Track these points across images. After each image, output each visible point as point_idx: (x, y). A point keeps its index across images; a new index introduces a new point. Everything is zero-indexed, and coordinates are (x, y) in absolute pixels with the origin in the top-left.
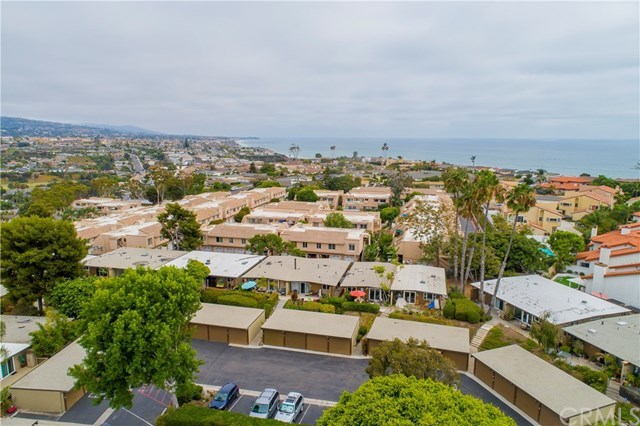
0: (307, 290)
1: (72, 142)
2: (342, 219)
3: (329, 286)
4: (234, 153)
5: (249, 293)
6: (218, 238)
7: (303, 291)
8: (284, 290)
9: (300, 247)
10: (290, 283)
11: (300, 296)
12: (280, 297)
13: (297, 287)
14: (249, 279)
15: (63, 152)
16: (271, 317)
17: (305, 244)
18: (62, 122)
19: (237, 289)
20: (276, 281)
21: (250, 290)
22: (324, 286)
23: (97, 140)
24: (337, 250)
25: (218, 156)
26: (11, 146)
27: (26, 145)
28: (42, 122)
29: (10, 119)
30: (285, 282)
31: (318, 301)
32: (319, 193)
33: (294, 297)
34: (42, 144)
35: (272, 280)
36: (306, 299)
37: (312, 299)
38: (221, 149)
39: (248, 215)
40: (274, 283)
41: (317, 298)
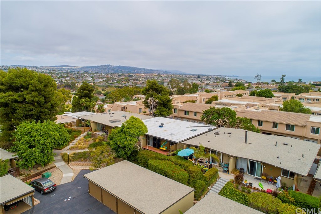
0: (258, 171)
1: (149, 75)
2: (300, 106)
3: (292, 174)
4: (223, 81)
5: (184, 163)
6: (186, 112)
7: (252, 172)
8: (227, 166)
9: (255, 124)
10: (236, 159)
11: (248, 179)
12: (221, 175)
13: (245, 166)
14: (188, 146)
15: (144, 79)
16: (204, 200)
17: (260, 123)
18: (149, 69)
19: (174, 155)
20: (219, 153)
21: (185, 158)
22: (285, 172)
23: (159, 74)
24: (296, 132)
25: (214, 82)
26: (126, 76)
27: (131, 76)
28: (141, 68)
29: (130, 67)
30: (229, 156)
31: (275, 194)
32: (275, 94)
33: (239, 179)
34: (137, 76)
35: (214, 152)
36: (256, 184)
37: (266, 187)
38: (217, 79)
39: (216, 101)
40: (216, 157)
41: (272, 188)
